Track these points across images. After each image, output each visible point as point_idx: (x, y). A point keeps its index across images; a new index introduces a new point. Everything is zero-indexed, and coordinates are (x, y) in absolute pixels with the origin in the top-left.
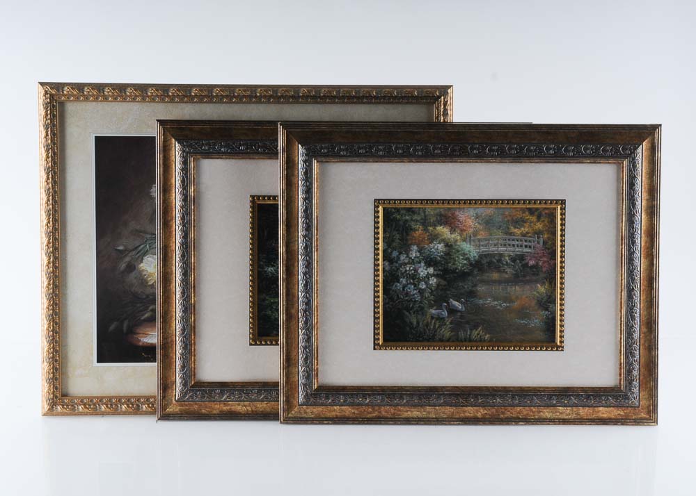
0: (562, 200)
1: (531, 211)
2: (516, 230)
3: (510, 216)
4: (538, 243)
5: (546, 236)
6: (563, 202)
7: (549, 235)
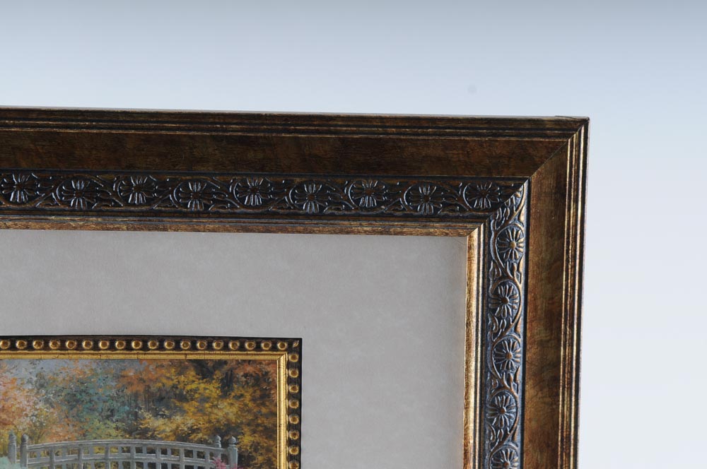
0: (290, 341)
1: (204, 370)
2: (158, 423)
3: (141, 380)
4: (225, 458)
5: (247, 439)
6: (294, 346)
7: (257, 438)
